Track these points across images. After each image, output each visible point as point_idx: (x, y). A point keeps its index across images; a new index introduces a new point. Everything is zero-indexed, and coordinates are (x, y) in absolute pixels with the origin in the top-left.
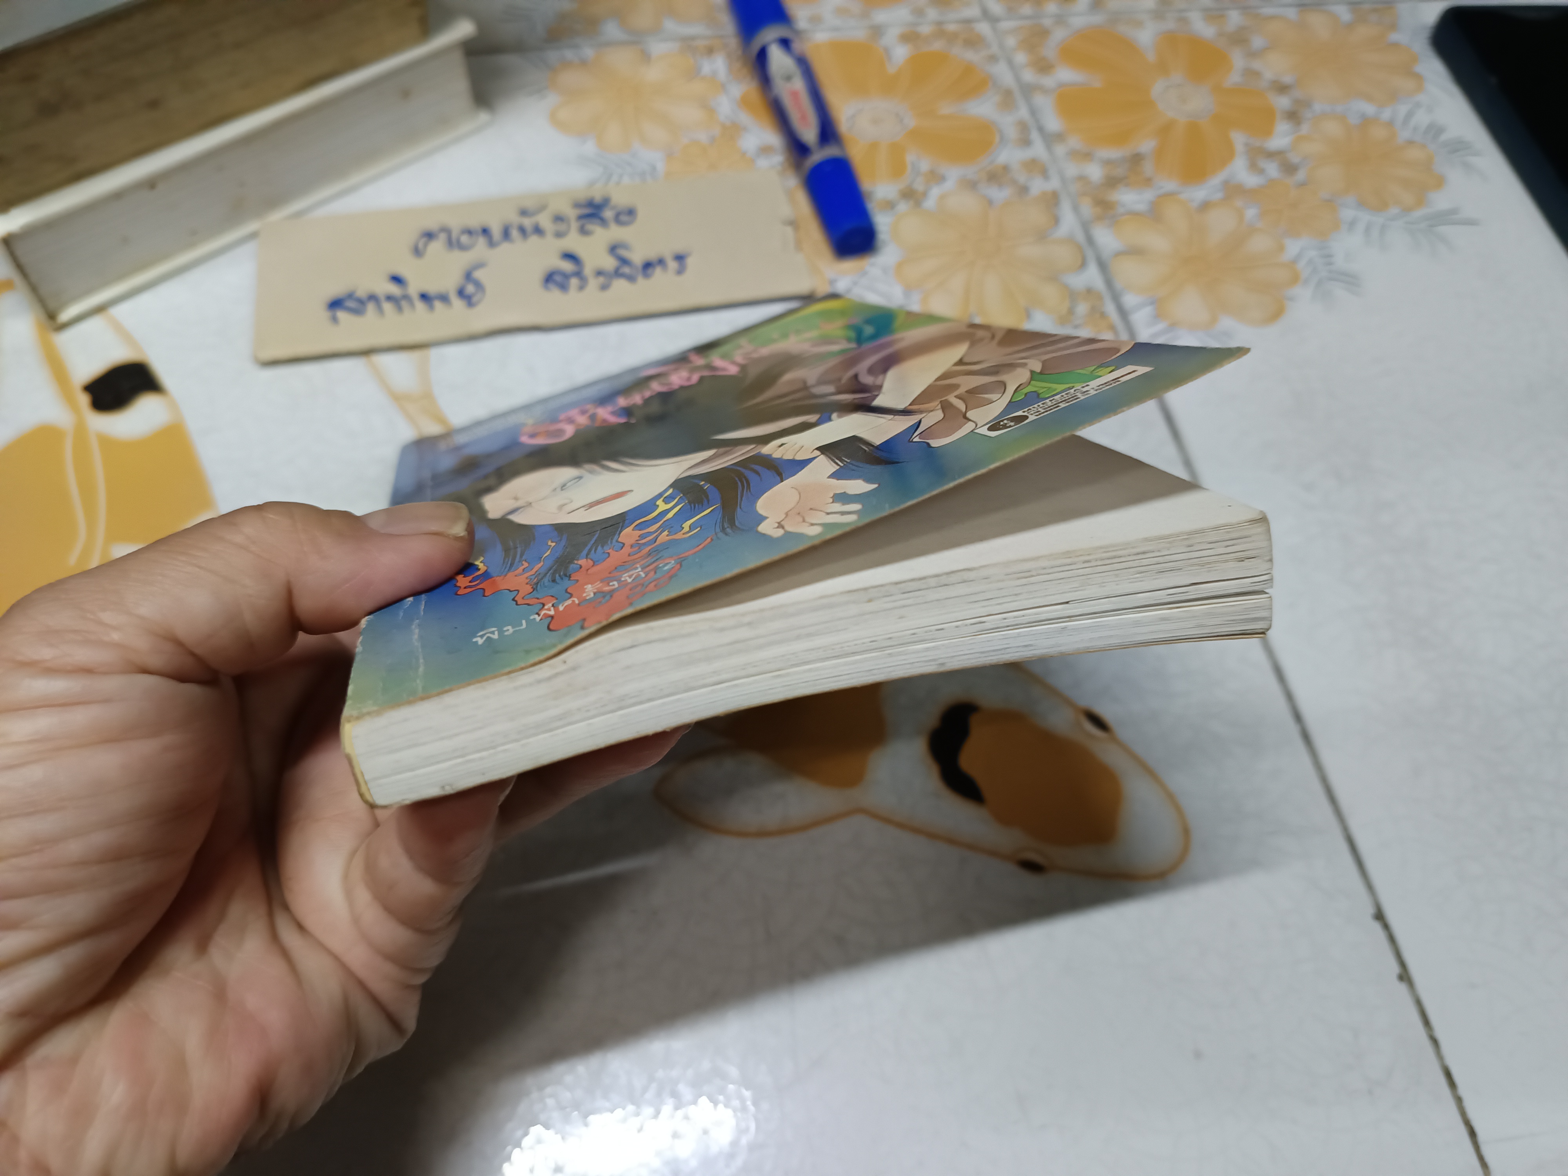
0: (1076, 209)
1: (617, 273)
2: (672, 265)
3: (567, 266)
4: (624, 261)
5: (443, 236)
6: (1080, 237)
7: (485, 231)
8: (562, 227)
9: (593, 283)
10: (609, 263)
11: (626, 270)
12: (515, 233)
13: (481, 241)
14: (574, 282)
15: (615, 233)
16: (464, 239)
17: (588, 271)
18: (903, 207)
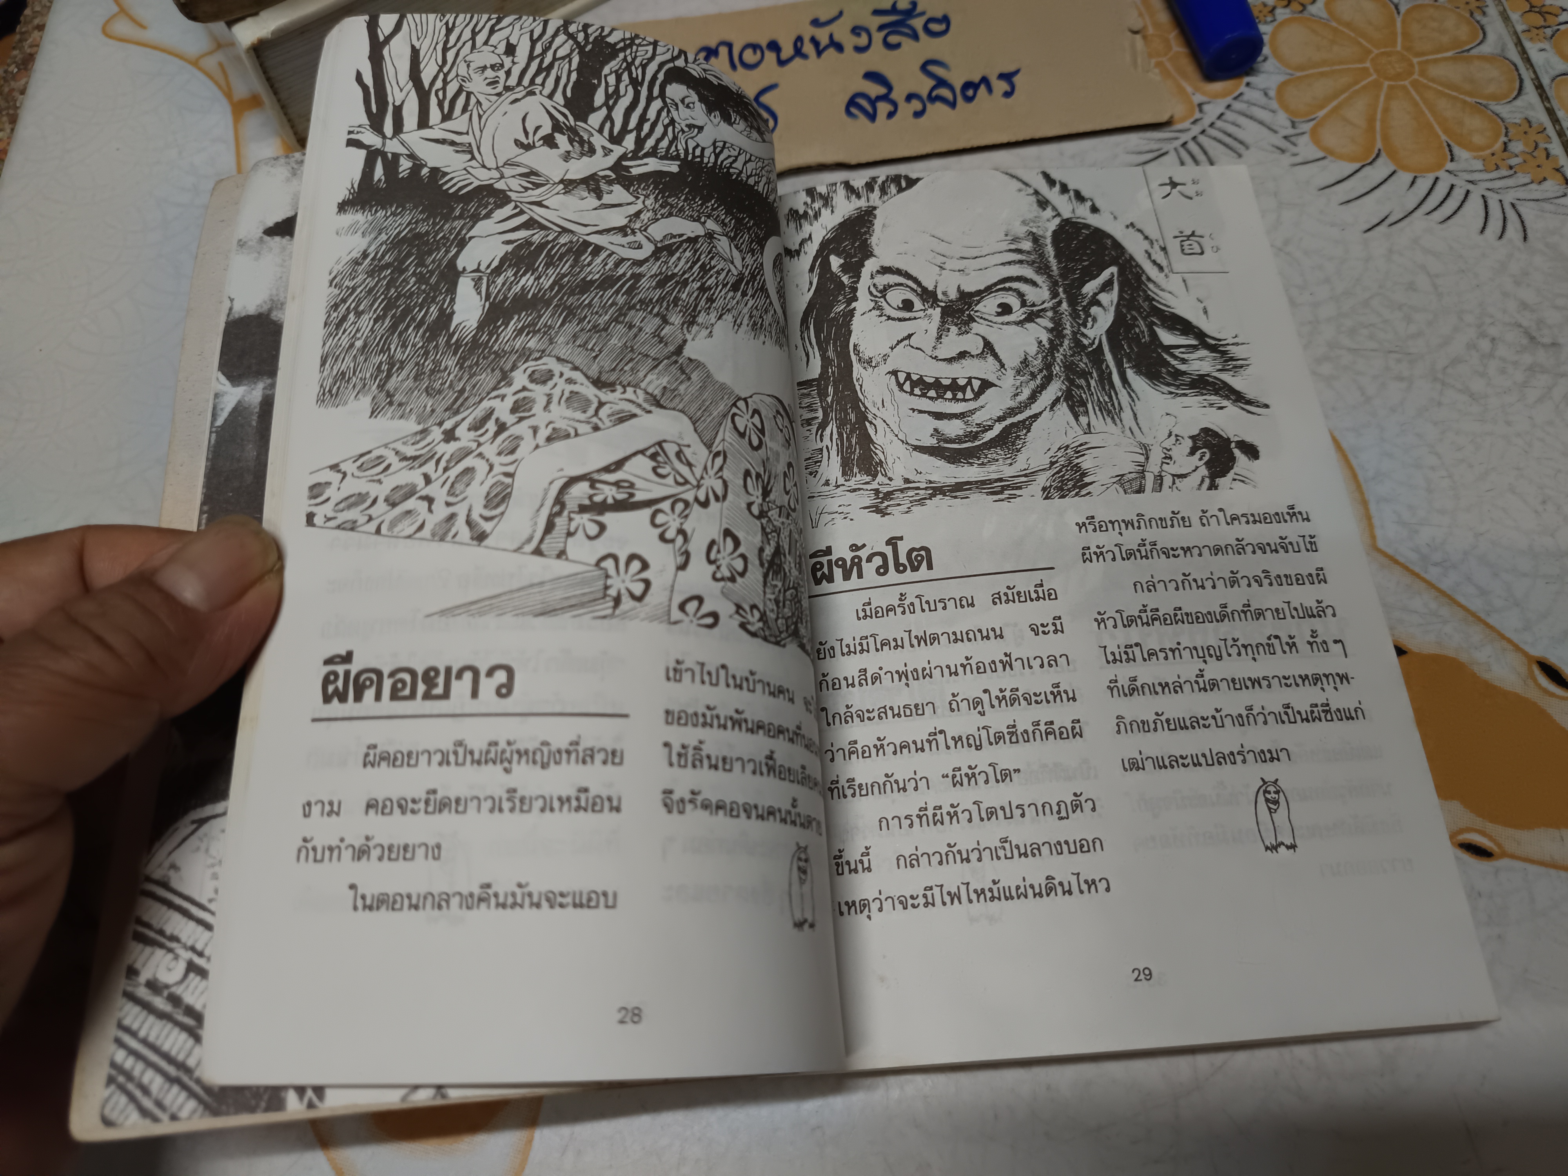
0: (1505, 18)
1: (933, 99)
2: (1001, 86)
3: (875, 90)
4: (941, 83)
5: (723, 51)
6: (1513, 54)
7: (774, 46)
8: (863, 40)
9: (906, 110)
10: (924, 85)
11: (945, 92)
12: (808, 48)
13: (770, 56)
14: (883, 108)
15: (928, 47)
16: (750, 57)
17: (898, 95)
18: (1282, 14)
